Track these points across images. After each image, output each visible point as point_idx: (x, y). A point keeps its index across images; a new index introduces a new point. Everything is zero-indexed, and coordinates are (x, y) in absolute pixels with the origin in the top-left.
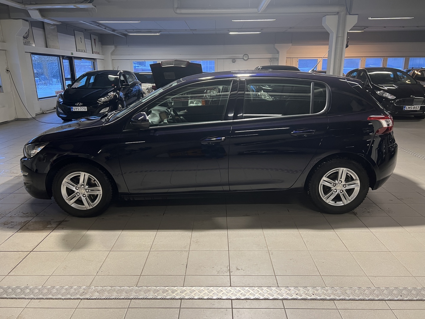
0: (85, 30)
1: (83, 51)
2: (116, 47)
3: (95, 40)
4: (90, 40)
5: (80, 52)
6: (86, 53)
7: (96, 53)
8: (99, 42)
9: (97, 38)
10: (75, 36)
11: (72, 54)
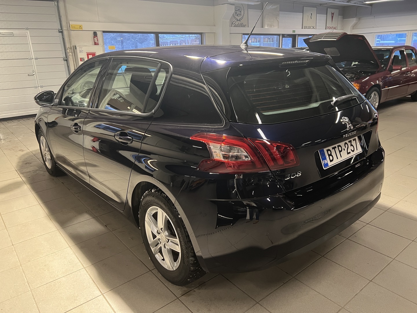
0: (321, 4)
1: (311, 27)
2: (359, 19)
3: (333, 14)
4: (326, 15)
5: (306, 29)
6: (314, 29)
7: (330, 28)
8: (339, 15)
9: (336, 12)
10: (303, 13)
11: (294, 31)
